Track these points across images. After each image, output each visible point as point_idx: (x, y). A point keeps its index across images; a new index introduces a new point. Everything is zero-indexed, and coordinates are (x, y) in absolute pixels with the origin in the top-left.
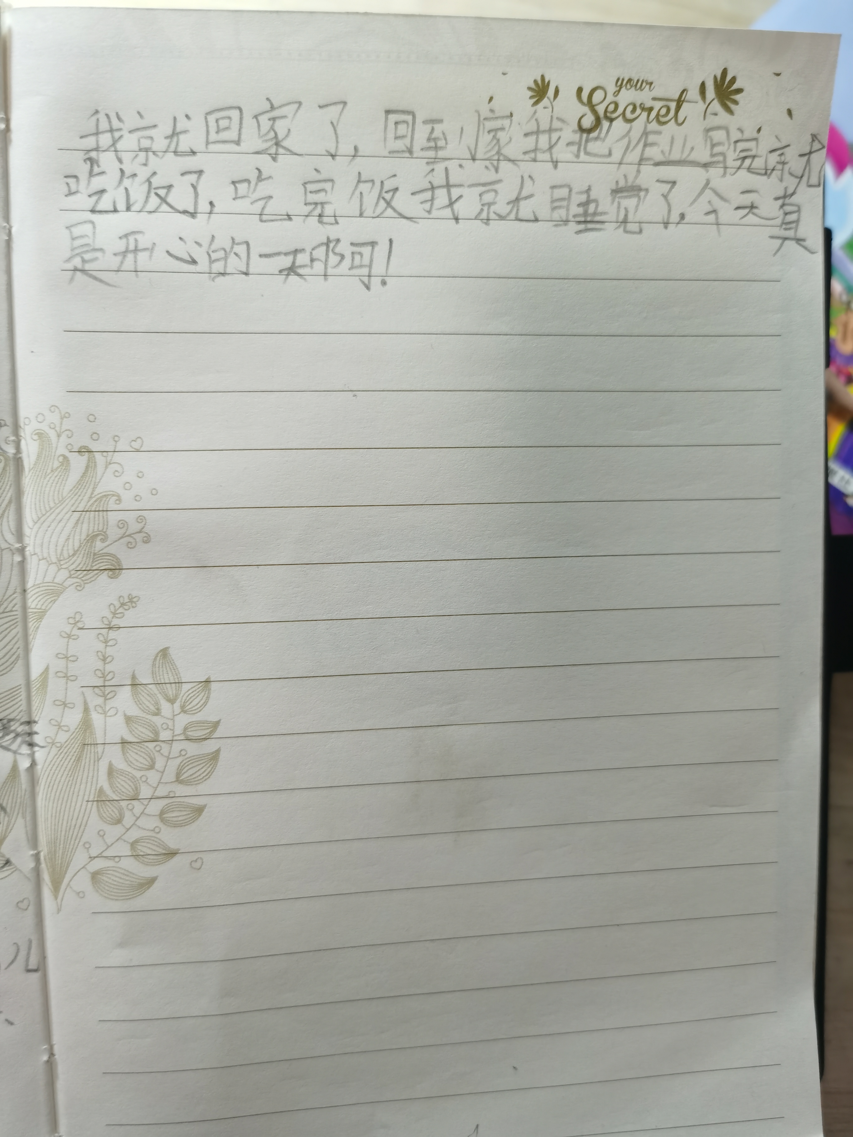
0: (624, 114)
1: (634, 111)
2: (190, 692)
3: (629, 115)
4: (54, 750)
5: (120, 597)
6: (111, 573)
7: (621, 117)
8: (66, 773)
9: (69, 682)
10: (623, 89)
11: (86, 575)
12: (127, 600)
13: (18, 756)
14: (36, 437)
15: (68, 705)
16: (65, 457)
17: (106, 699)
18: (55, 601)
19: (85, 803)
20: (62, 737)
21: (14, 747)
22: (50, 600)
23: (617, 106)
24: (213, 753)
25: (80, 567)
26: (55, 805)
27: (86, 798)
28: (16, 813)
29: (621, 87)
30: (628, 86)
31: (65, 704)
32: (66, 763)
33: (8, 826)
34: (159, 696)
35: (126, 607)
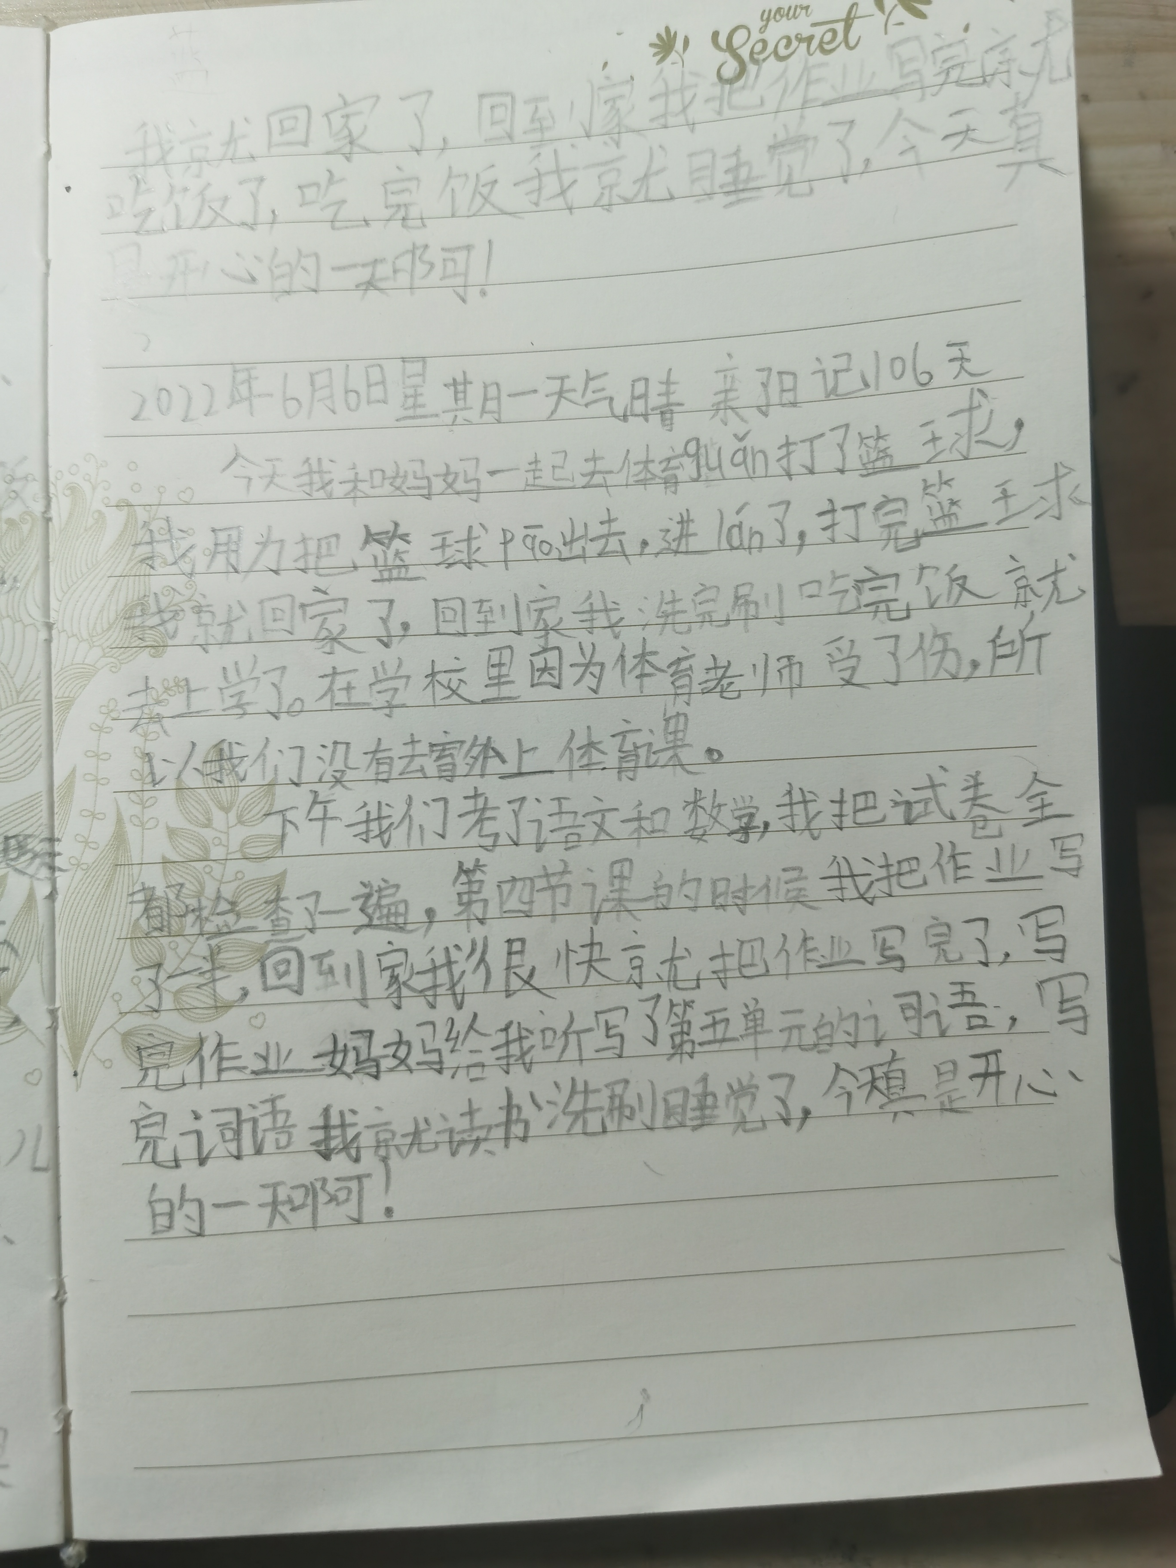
0: (775, 52)
1: (787, 46)
2: (250, 797)
3: (782, 52)
4: (80, 874)
5: (165, 679)
6: (153, 651)
7: (772, 57)
8: (93, 902)
9: (99, 787)
10: (772, 22)
11: (124, 653)
12: (172, 684)
13: (36, 883)
14: (68, 492)
15: (98, 816)
16: (99, 512)
17: (144, 808)
18: (85, 685)
19: (115, 942)
20: (89, 857)
21: (31, 870)
22: (79, 686)
23: (764, 42)
24: (276, 876)
25: (117, 642)
26: (78, 945)
27: (117, 936)
28: (29, 956)
29: (768, 20)
30: (778, 17)
31: (93, 815)
32: (93, 890)
33: (19, 972)
34: (210, 802)
35: (171, 693)
